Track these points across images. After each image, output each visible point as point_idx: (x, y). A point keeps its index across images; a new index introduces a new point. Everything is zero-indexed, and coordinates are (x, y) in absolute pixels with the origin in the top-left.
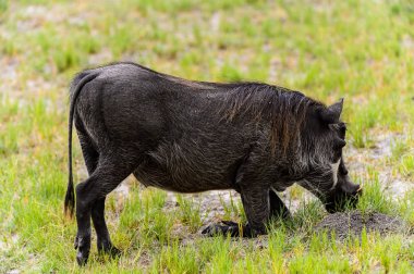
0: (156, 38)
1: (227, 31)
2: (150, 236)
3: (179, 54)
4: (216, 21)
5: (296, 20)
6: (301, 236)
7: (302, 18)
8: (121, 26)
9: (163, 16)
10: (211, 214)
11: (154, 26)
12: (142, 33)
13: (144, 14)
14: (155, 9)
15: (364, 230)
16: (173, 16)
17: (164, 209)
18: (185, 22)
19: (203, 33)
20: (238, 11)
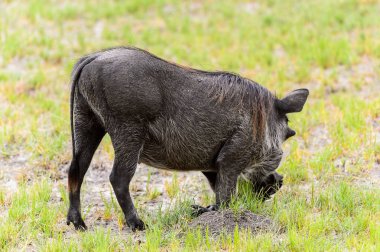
0: (43, 43)
1: (109, 38)
2: (36, 228)
3: (64, 59)
4: (99, 29)
5: (174, 30)
6: (177, 232)
7: (180, 28)
8: (11, 32)
9: (50, 24)
10: (93, 209)
11: (42, 32)
12: (31, 39)
13: (33, 21)
14: (43, 16)
15: (237, 227)
16: (60, 23)
17: (49, 204)
18: (70, 29)
19: (86, 40)
20: (120, 20)
